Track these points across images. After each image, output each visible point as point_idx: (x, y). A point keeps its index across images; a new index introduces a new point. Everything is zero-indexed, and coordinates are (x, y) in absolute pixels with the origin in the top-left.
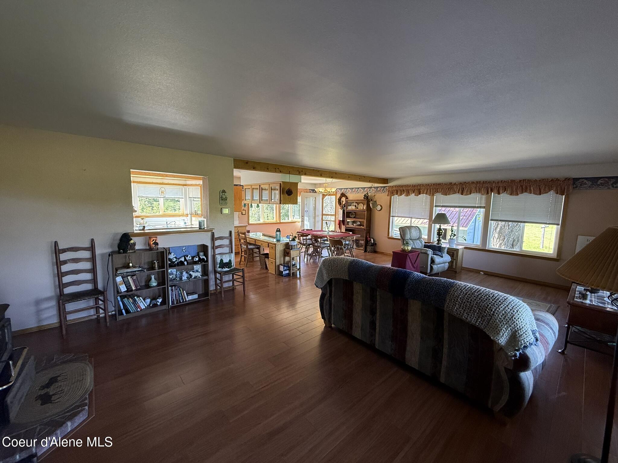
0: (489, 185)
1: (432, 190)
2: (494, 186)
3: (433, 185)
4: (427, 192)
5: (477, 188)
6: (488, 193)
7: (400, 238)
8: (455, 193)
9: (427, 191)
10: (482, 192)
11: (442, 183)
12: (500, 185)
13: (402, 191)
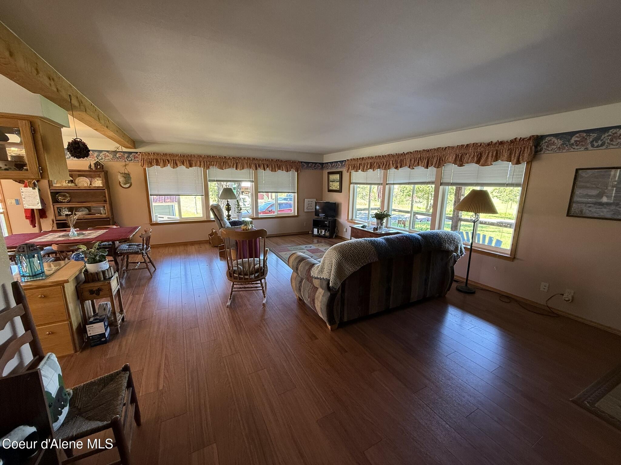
0: (256, 162)
1: (205, 162)
2: (260, 163)
3: (206, 157)
4: (200, 165)
5: (248, 164)
6: (256, 169)
7: (214, 219)
8: (230, 167)
9: (200, 162)
10: (253, 168)
11: (216, 156)
12: (264, 162)
13: (166, 161)
